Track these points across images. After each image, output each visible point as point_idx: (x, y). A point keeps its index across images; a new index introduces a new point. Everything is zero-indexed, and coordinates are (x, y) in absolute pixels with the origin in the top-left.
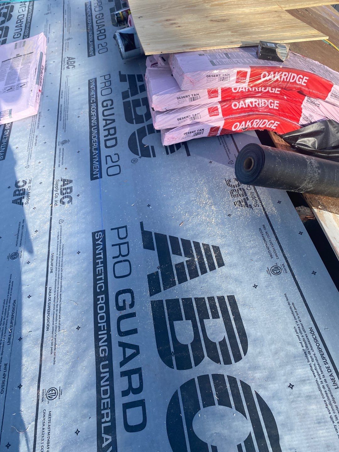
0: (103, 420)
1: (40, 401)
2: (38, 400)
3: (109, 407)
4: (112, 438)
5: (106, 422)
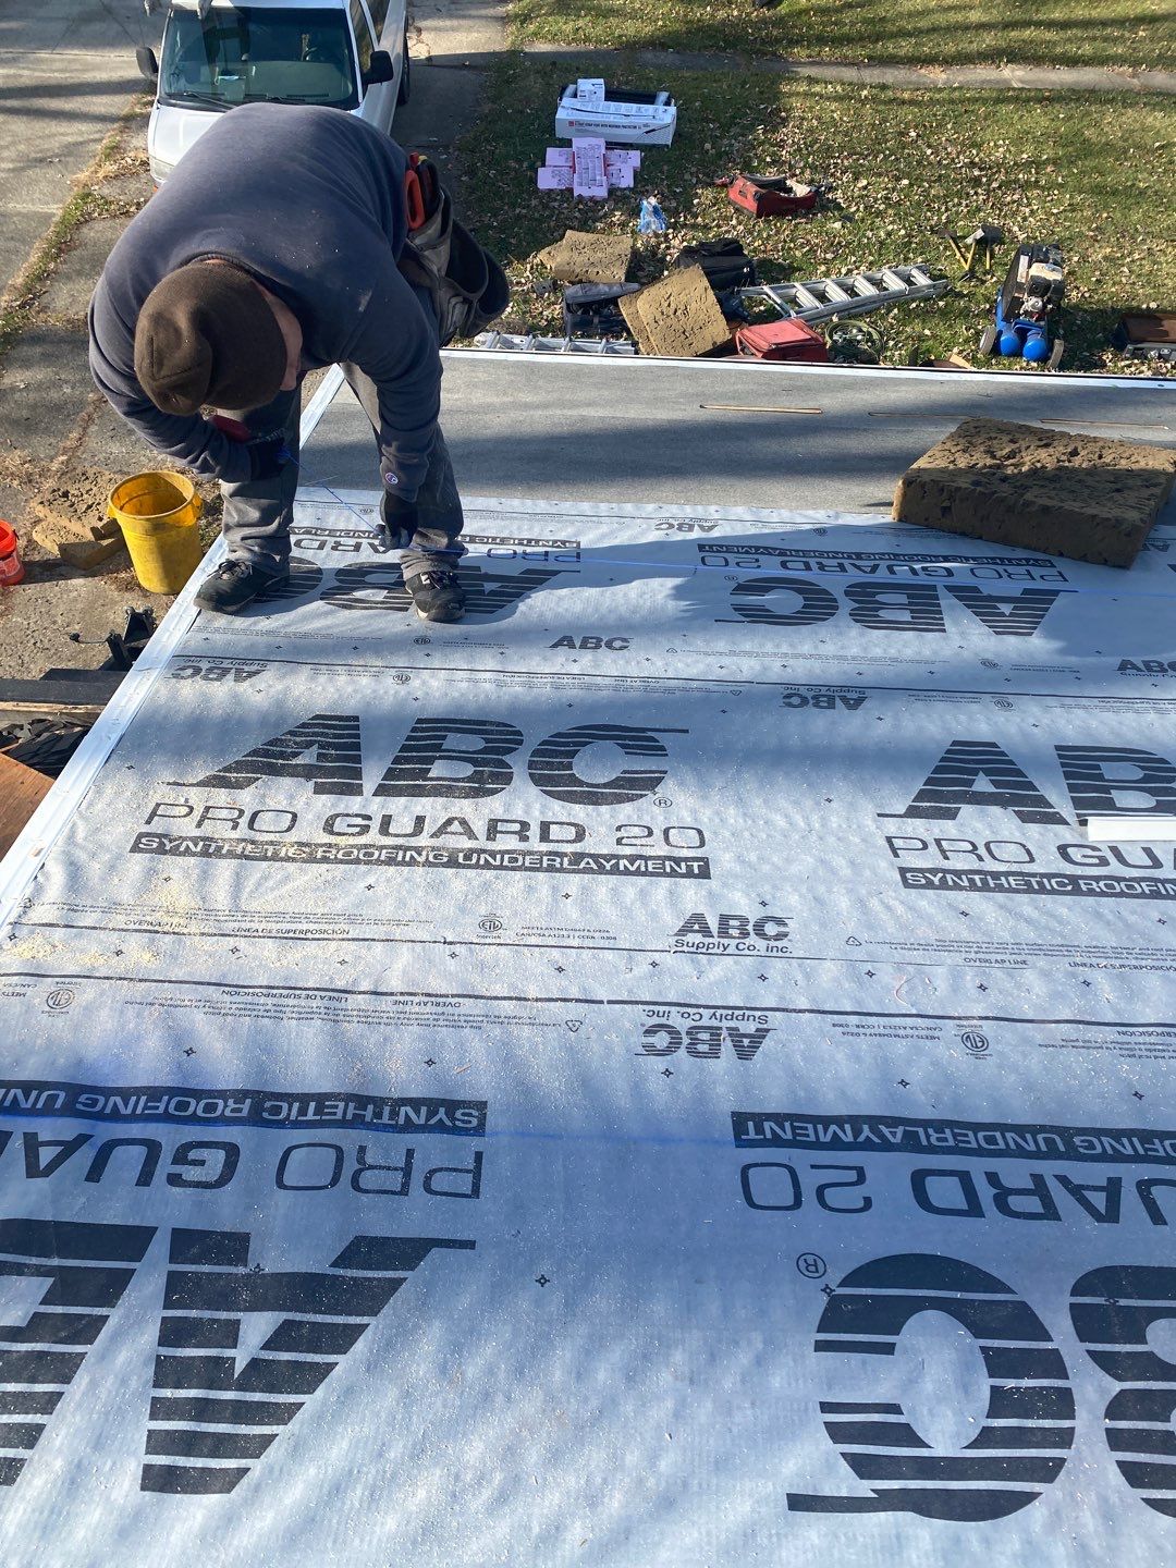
0: (931, 1131)
1: (957, 1022)
2: (959, 1018)
3: (960, 1145)
4: (897, 1144)
5: (928, 1137)
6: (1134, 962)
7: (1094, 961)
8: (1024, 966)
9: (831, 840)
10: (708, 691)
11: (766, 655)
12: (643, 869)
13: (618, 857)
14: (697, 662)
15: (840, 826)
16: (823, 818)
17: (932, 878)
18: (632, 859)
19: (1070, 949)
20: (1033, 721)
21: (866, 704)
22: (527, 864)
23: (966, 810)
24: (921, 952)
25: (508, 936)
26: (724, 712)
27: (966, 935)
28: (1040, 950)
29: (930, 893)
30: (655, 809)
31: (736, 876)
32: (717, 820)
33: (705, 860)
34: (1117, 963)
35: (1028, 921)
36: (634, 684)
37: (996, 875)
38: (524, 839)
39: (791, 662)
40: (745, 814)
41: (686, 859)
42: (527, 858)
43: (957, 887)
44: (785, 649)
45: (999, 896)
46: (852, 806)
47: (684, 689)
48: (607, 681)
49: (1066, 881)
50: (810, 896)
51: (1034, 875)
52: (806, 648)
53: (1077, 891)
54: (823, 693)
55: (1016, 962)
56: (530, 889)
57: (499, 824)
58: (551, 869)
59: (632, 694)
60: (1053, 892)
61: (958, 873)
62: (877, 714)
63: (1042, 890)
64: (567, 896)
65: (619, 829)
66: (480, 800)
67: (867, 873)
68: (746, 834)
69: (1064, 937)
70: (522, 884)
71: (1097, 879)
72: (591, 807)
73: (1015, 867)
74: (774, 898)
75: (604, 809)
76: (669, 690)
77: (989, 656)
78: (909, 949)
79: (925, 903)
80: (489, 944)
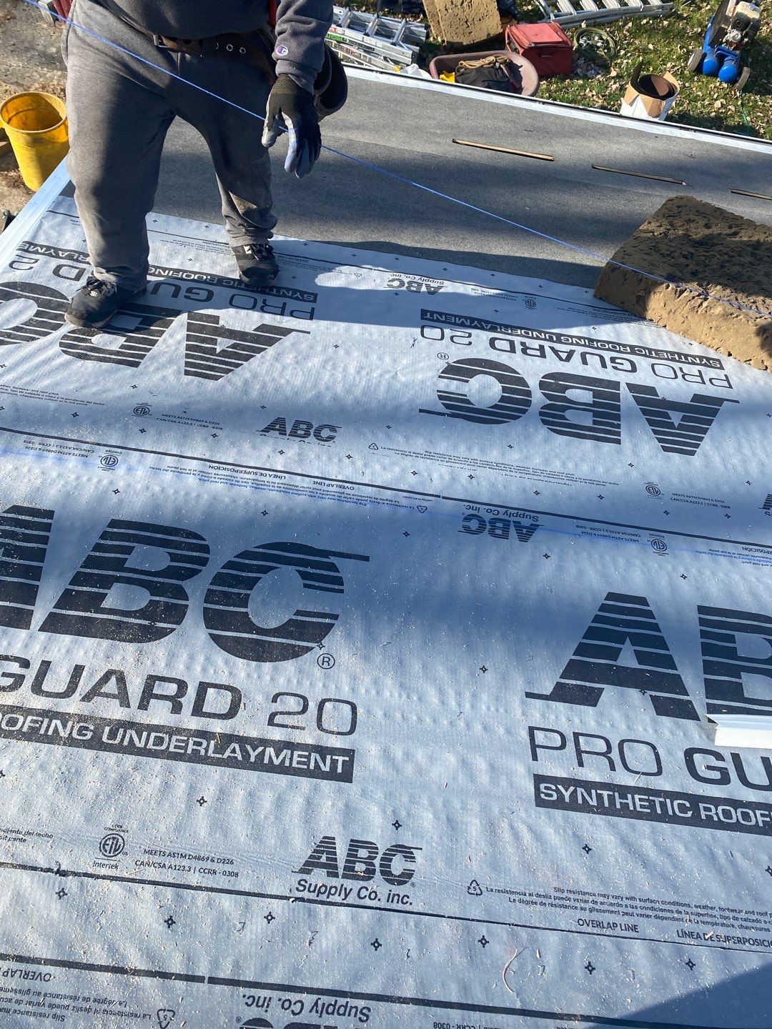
6: (738, 933)
7: (701, 928)
8: (633, 934)
9: (478, 727)
10: (396, 505)
11: (458, 459)
12: (287, 764)
13: (264, 742)
14: (393, 464)
15: (489, 709)
16: (474, 696)
17: (563, 791)
18: (280, 746)
19: (681, 909)
20: (681, 571)
21: (537, 536)
22: (172, 749)
23: (609, 693)
24: (538, 907)
25: (126, 866)
26: (406, 534)
27: (584, 883)
28: (652, 909)
29: (558, 814)
30: (318, 672)
31: (377, 780)
32: (374, 692)
33: (350, 753)
34: (722, 931)
35: (645, 863)
36: (330, 489)
37: (624, 791)
38: (177, 708)
39: (480, 472)
40: (401, 685)
41: (334, 751)
42: (174, 738)
43: (586, 808)
44: (475, 454)
45: (622, 822)
46: (504, 678)
47: (375, 501)
48: (306, 483)
49: (688, 805)
50: (443, 817)
51: (658, 793)
52: (494, 455)
53: (695, 821)
54: (500, 516)
55: (628, 928)
56: (166, 787)
57: (157, 682)
58: (196, 758)
59: (328, 503)
60: (674, 820)
61: (588, 786)
62: (545, 550)
63: (665, 818)
64: (202, 801)
65: (274, 700)
66: (145, 645)
67: (504, 782)
68: (398, 715)
69: (676, 889)
70: (158, 781)
71: (716, 801)
72: (254, 663)
73: (642, 782)
74: (409, 814)
75: (267, 666)
76: (359, 501)
77: (654, 479)
78: (528, 903)
79: (552, 831)
80: (104, 877)
